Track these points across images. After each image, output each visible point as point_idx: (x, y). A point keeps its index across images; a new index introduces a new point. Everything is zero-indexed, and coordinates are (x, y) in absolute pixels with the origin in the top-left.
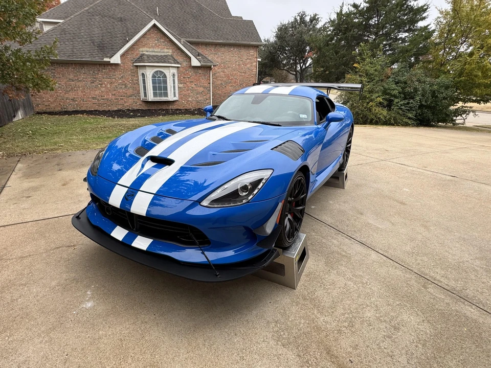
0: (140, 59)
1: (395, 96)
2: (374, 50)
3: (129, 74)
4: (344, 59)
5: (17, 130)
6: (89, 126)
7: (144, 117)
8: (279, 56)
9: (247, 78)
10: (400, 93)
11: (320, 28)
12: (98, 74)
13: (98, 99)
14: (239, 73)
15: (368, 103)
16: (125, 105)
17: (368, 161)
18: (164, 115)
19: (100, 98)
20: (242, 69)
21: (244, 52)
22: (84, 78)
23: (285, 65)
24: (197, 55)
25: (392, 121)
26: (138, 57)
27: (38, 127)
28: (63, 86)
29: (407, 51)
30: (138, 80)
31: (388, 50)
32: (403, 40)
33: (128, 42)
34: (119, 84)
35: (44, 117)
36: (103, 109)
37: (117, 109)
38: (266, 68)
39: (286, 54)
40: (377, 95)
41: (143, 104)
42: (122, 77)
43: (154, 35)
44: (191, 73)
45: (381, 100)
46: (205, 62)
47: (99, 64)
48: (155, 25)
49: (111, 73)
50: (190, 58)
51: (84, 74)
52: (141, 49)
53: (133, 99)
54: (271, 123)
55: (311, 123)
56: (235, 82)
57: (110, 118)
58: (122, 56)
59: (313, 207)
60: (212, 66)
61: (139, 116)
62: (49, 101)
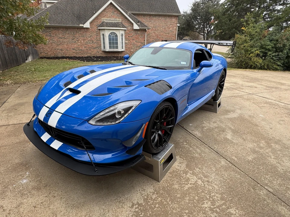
0: (102, 25)
1: (269, 50)
2: (257, 17)
3: (95, 35)
4: (235, 24)
5: (26, 68)
6: (68, 66)
7: (102, 61)
8: (193, 22)
9: (170, 37)
10: (272, 48)
11: (222, 4)
12: (76, 34)
13: (76, 50)
14: (165, 34)
15: (250, 54)
16: (93, 53)
17: (240, 94)
18: (115, 60)
19: (77, 49)
20: (167, 31)
21: (168, 19)
22: (68, 37)
23: (197, 29)
24: (137, 22)
25: (266, 67)
26: (100, 24)
27: (39, 66)
28: (56, 41)
29: (280, 18)
30: (100, 38)
31: (267, 18)
32: (279, 11)
33: (95, 14)
34: (88, 41)
35: (44, 60)
36: (79, 56)
37: (87, 56)
38: (184, 30)
39: (198, 21)
40: (256, 49)
41: (103, 53)
42: (91, 36)
43: (111, 9)
44: (133, 33)
45: (259, 53)
46: (142, 27)
47: (77, 28)
48: (111, 3)
49: (84, 34)
50: (133, 24)
51: (68, 34)
52: (102, 19)
53: (97, 50)
54: (160, 67)
55: (189, 68)
56: (162, 39)
57: (82, 61)
58: (91, 23)
59: (191, 125)
60: (147, 29)
61: (99, 61)
62: (48, 51)
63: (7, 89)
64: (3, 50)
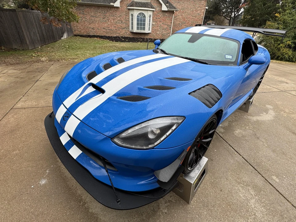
0: (131, 5)
3: (124, 14)
4: (269, 9)
5: (62, 44)
6: (99, 45)
7: (130, 42)
8: (221, 6)
9: (196, 20)
12: (107, 13)
13: (106, 29)
14: (191, 17)
15: (279, 44)
16: (121, 33)
17: (271, 91)
18: (141, 42)
19: (107, 29)
20: (194, 14)
21: (197, 2)
22: (99, 15)
23: (224, 13)
24: (166, 3)
25: (294, 60)
26: (130, 3)
27: (72, 44)
28: (88, 20)
30: (129, 18)
34: (118, 21)
35: (78, 38)
36: (108, 36)
37: (116, 36)
38: (210, 14)
39: (226, 4)
41: (131, 34)
42: (120, 16)
44: (161, 15)
45: (290, 43)
46: (171, 8)
47: (108, 7)
49: (114, 13)
50: (161, 5)
51: (99, 13)
53: (125, 30)
54: (199, 61)
56: (188, 23)
57: (111, 41)
58: (121, 2)
60: (175, 11)
61: (127, 41)
62: (81, 29)
63: (41, 66)
64: (41, 26)
